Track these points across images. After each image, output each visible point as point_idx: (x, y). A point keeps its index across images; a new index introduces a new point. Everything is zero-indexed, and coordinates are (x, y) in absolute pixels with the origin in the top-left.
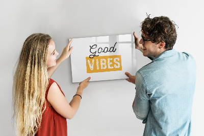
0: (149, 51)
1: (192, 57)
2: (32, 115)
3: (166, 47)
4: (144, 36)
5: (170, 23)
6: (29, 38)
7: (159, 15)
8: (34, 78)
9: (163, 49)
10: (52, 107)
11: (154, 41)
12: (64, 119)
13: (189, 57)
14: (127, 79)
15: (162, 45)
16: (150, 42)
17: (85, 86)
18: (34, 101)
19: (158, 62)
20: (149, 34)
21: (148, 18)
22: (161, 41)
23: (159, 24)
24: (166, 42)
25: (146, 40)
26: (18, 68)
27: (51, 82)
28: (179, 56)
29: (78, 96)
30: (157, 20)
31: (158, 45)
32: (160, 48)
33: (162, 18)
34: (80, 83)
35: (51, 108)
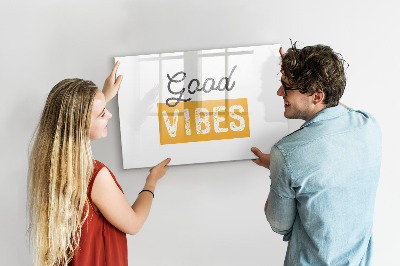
0: (295, 108)
1: (374, 120)
2: (64, 229)
3: (326, 101)
4: (286, 81)
5: (334, 57)
6: (58, 86)
7: (313, 44)
8: (66, 161)
9: (320, 105)
10: (99, 212)
11: (304, 91)
12: (122, 234)
13: (369, 120)
14: (254, 160)
15: (319, 98)
16: (297, 92)
17: (161, 175)
18: (68, 201)
19: (312, 129)
20: (296, 78)
21: (294, 49)
22: (317, 91)
23: (313, 59)
24: (326, 92)
25: (289, 89)
26: (38, 141)
27: (98, 166)
28: (351, 118)
29: (147, 192)
30: (310, 52)
31: (311, 98)
32: (315, 103)
33: (318, 48)
34: (151, 169)
35: (99, 215)
